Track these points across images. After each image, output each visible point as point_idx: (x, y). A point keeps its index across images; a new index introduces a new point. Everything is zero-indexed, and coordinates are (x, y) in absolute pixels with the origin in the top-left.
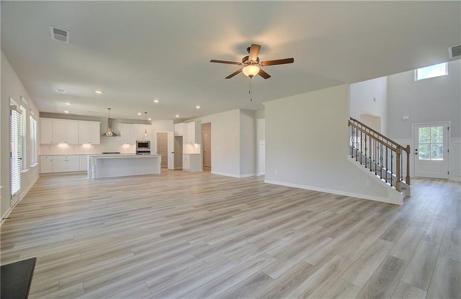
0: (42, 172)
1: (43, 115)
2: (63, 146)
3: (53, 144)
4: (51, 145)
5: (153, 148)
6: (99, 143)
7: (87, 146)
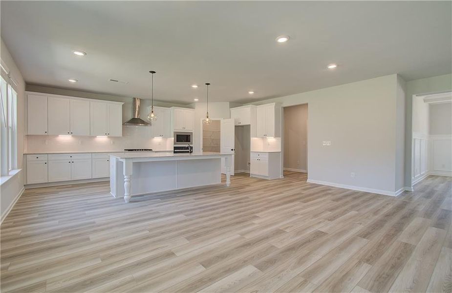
0: (29, 183)
1: (31, 86)
2: (65, 139)
3: (48, 135)
4: (45, 137)
5: (197, 143)
6: (121, 136)
7: (102, 139)
